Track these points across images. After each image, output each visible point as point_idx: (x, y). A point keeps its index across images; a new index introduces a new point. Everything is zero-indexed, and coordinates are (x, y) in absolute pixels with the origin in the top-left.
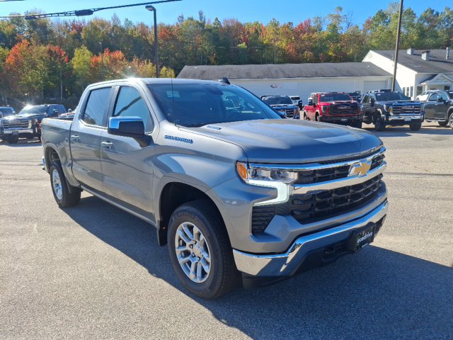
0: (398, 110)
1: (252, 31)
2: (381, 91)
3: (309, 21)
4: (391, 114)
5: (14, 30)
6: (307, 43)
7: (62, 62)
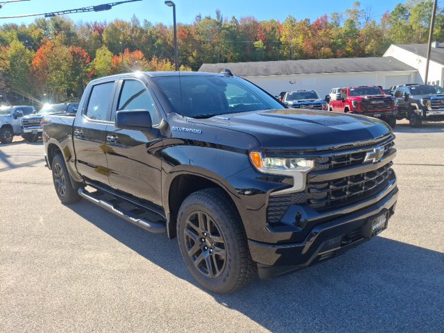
0: (436, 104)
1: (268, 29)
5: (40, 33)
6: (324, 39)
7: (84, 62)
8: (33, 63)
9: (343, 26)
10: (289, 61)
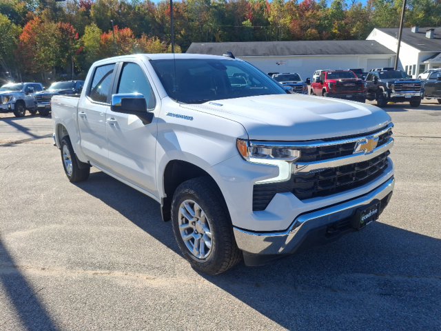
0: (399, 88)
1: (257, 8)
2: (384, 69)
4: (393, 91)
5: (25, 7)
6: (311, 20)
7: (73, 39)
8: (21, 38)
9: (330, 7)
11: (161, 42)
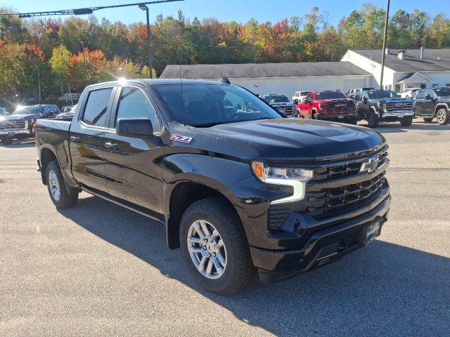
0: (391, 107)
1: (231, 31)
3: (286, 21)
4: (385, 111)
6: (285, 43)
7: (40, 62)
9: (302, 29)
10: (252, 65)
11: (134, 65)
